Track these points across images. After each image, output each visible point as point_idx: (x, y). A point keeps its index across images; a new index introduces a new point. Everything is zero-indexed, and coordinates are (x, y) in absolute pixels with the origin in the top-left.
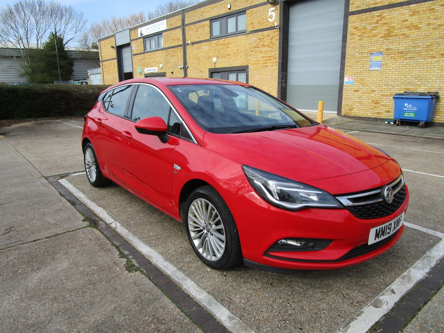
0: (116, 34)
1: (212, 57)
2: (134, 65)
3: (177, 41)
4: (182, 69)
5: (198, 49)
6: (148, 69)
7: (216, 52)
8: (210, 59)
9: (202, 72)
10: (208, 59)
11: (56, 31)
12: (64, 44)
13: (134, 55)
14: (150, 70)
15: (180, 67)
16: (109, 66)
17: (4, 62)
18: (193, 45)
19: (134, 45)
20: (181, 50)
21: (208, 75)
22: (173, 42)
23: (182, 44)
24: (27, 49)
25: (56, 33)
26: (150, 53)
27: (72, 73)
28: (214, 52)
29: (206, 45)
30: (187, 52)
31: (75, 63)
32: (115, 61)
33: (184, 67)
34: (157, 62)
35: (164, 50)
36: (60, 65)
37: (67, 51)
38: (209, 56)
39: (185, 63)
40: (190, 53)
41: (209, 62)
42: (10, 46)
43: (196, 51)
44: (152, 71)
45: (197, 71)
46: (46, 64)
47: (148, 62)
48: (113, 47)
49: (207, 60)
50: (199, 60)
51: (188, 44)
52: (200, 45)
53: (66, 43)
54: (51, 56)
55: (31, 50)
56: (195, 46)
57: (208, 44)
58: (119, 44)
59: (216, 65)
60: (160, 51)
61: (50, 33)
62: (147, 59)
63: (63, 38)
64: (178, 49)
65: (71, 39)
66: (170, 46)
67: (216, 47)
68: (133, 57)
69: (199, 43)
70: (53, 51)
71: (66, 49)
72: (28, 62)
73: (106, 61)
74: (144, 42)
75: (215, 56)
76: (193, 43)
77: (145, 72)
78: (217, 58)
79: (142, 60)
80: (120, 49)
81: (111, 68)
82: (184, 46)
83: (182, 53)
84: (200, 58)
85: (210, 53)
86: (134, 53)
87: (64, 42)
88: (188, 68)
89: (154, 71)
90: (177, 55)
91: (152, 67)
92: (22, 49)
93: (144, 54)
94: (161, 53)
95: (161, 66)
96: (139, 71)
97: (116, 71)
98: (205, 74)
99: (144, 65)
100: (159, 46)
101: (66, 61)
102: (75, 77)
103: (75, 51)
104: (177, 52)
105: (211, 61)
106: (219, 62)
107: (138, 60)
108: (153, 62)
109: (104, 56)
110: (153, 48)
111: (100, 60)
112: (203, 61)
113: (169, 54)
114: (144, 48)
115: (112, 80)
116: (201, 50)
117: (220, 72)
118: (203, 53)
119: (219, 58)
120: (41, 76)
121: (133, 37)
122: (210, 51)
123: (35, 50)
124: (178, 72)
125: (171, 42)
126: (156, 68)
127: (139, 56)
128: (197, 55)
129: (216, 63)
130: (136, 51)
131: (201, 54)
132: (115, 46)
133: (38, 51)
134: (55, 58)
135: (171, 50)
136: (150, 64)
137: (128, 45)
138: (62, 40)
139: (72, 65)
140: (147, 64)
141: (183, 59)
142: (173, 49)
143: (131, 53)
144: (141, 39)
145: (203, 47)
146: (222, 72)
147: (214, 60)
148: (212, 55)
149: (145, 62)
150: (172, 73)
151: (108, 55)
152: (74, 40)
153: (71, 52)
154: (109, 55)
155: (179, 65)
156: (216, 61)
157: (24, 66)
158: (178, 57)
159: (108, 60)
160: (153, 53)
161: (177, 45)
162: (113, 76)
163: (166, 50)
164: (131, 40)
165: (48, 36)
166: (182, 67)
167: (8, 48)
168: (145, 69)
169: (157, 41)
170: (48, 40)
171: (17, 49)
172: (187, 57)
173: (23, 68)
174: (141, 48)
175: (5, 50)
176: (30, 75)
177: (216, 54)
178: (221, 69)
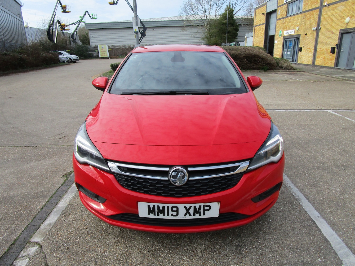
0: (268, 2)
1: (345, 17)
2: (276, 28)
3: (315, 4)
4: (315, 31)
5: (333, 10)
6: (287, 32)
7: (351, 11)
8: (344, 19)
9: (333, 33)
10: (341, 19)
11: (230, 4)
12: (234, 14)
13: (279, 19)
14: (288, 33)
15: (313, 29)
16: (259, 30)
17: (193, 30)
18: (329, 6)
19: (279, 11)
20: (317, 12)
21: (338, 36)
22: (312, 5)
23: (319, 6)
24: (208, 20)
25: (230, 5)
26: (291, 17)
27: (236, 36)
28: (349, 11)
29: (342, 5)
30: (322, 14)
31: (239, 29)
32: (264, 26)
33: (317, 29)
34: (295, 25)
35: (302, 13)
36: (228, 30)
37: (236, 19)
38: (343, 16)
39: (319, 25)
40: (325, 14)
41: (341, 22)
42: (198, 18)
43: (330, 12)
44: (290, 34)
45: (329, 32)
46: (219, 30)
47: (288, 26)
48: (264, 14)
49: (340, 21)
50: (332, 21)
51: (324, 6)
52: (335, 6)
53: (236, 13)
54: (223, 24)
55: (211, 20)
56: (330, 7)
57: (344, 4)
58: (268, 11)
59: (348, 25)
60: (299, 15)
61: (226, 6)
62: (287, 23)
63: (234, 9)
64: (314, 12)
65: (240, 9)
66: (308, 9)
67: (352, 7)
68: (278, 21)
69: (336, 4)
70: (225, 20)
71: (235, 18)
72: (208, 29)
73: (257, 26)
74: (287, 7)
75: (349, 15)
76: (329, 5)
77: (284, 34)
78: (351, 18)
79: (283, 23)
80: (269, 15)
81: (260, 31)
82: (321, 8)
83: (318, 15)
84: (333, 19)
85: (344, 13)
86: (279, 17)
87: (234, 12)
88: (320, 29)
89: (292, 34)
90: (313, 17)
91: (290, 29)
92: (206, 20)
93: (286, 18)
94: (300, 16)
95: (297, 28)
96: (280, 34)
97: (263, 34)
98: (335, 35)
99: (284, 28)
100: (299, 10)
101: (233, 27)
102: (238, 39)
103: (241, 19)
104: (313, 14)
105: (344, 22)
106: (352, 22)
107: (281, 24)
108: (292, 25)
109: (257, 22)
110: (294, 12)
111: (254, 25)
112: (336, 22)
113: (306, 17)
114: (287, 12)
115: (259, 42)
116: (336, 11)
117: (351, 33)
118: (337, 14)
119: (352, 17)
120: (214, 39)
121: (280, 3)
122: (345, 11)
123: (214, 20)
124: (311, 33)
125: (310, 6)
126: (293, 31)
127: (282, 20)
128: (331, 17)
129: (349, 23)
130: (280, 16)
131: (335, 15)
132: (265, 13)
133: (215, 20)
134: (225, 25)
135: (308, 13)
136: (289, 27)
137: (275, 11)
138: (233, 11)
139: (237, 30)
140: (287, 28)
141: (317, 21)
142: (310, 12)
143: (276, 19)
144: (285, 5)
145: (338, 7)
146: (353, 33)
147: (347, 20)
148: (346, 15)
149: (285, 25)
150: (306, 34)
151: (259, 21)
152: (241, 10)
153: (238, 20)
154: (261, 20)
155: (313, 27)
156: (349, 21)
157: (205, 33)
158: (313, 19)
159: (259, 25)
160: (293, 17)
161: (314, 7)
162: (260, 39)
163: (304, 14)
164: (278, 7)
165: (224, 9)
166: (315, 28)
167: (197, 20)
168: (285, 32)
169: (298, 6)
170: (223, 12)
171: (202, 20)
172: (321, 19)
173: (204, 34)
174: (284, 13)
175: (195, 21)
176: (208, 39)
177: (350, 14)
178: (353, 30)
